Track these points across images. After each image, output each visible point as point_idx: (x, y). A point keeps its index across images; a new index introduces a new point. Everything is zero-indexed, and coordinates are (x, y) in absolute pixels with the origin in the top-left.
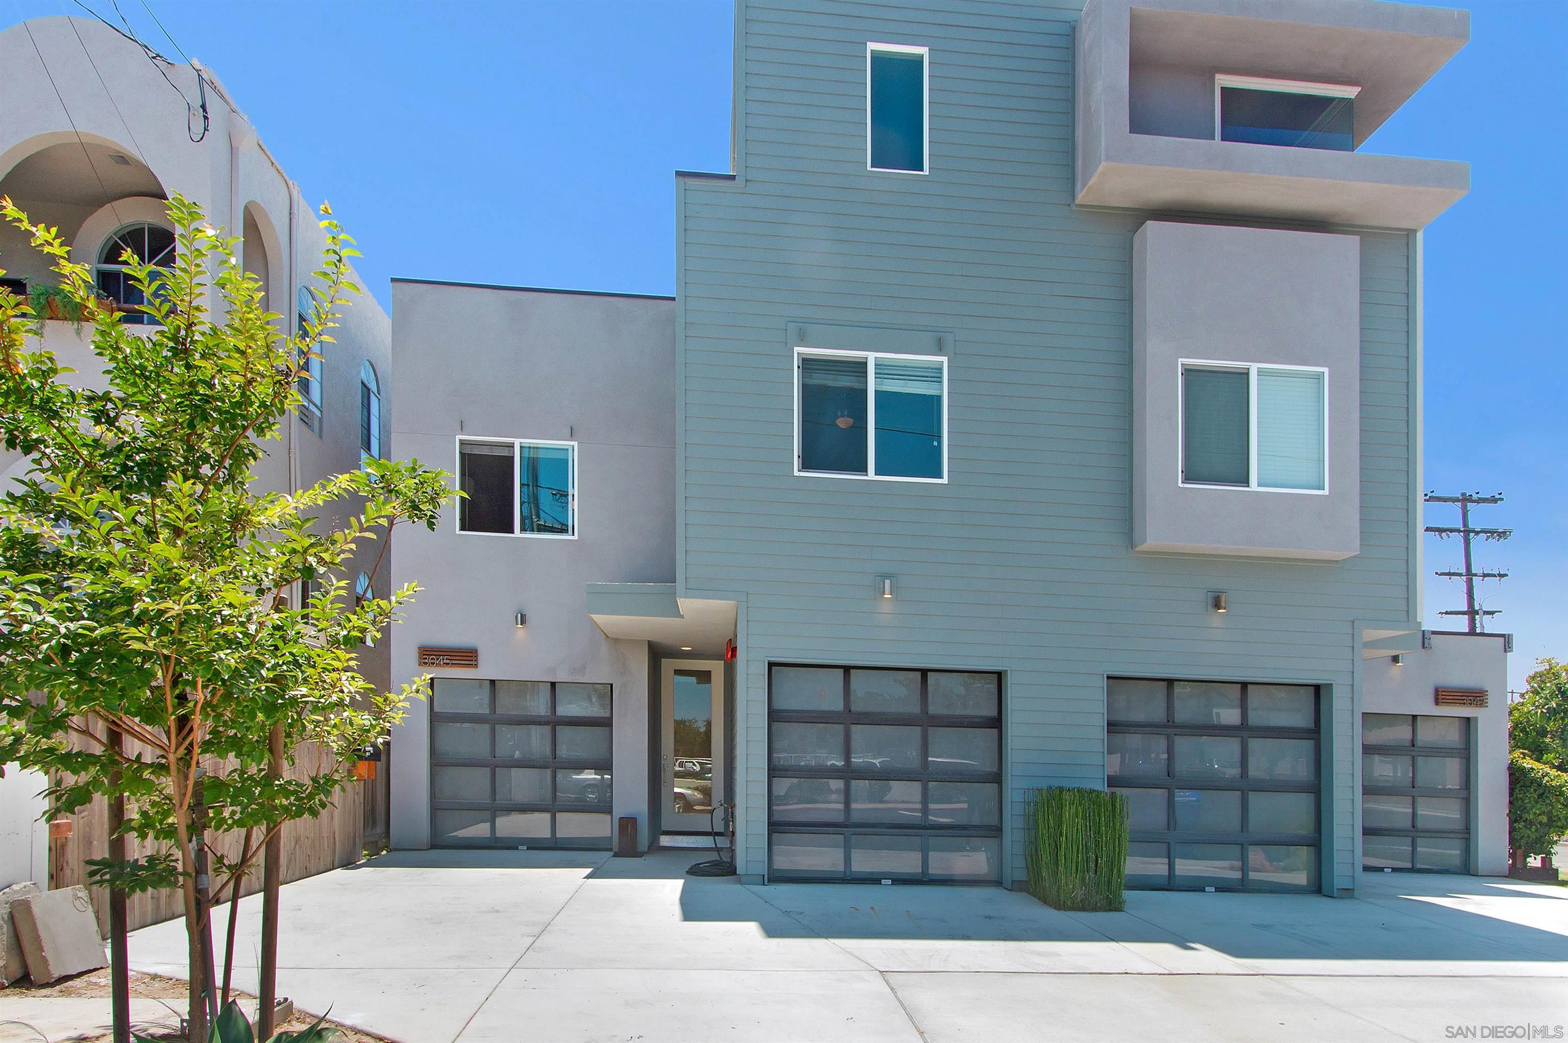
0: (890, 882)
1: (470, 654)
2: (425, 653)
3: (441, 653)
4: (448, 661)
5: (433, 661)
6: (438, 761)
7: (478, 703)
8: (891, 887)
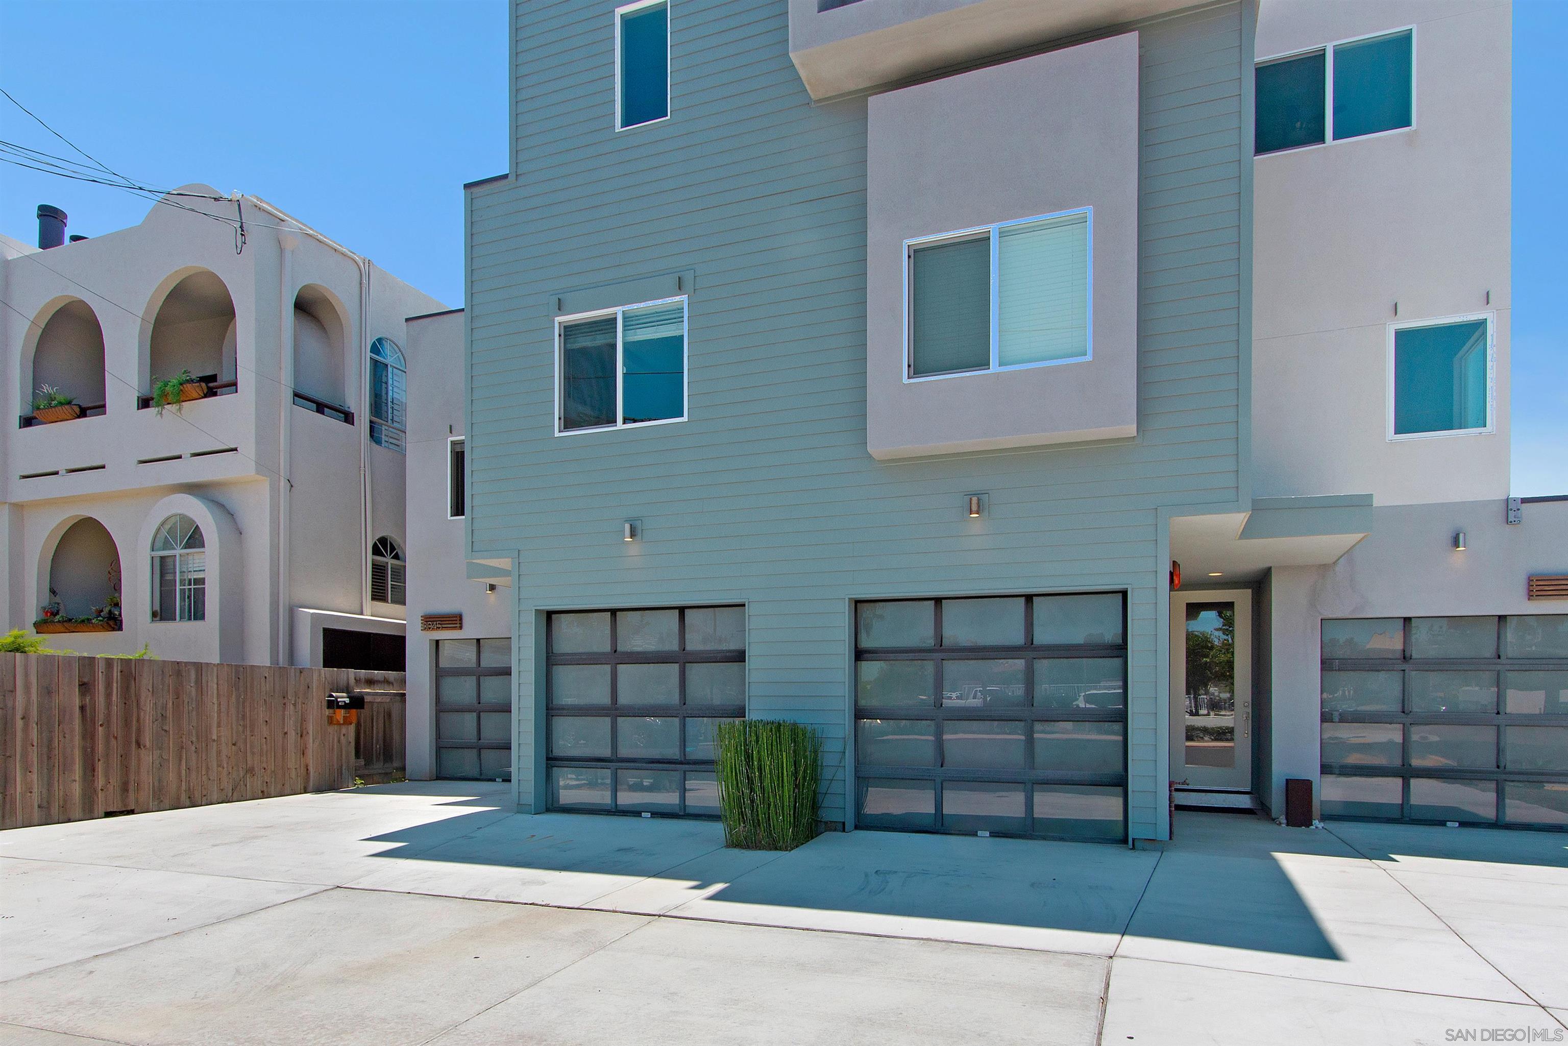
0: (649, 815)
1: (455, 619)
2: (428, 620)
3: (434, 619)
4: (440, 626)
5: (430, 626)
6: (441, 708)
7: (468, 657)
8: (649, 820)
